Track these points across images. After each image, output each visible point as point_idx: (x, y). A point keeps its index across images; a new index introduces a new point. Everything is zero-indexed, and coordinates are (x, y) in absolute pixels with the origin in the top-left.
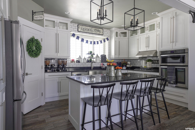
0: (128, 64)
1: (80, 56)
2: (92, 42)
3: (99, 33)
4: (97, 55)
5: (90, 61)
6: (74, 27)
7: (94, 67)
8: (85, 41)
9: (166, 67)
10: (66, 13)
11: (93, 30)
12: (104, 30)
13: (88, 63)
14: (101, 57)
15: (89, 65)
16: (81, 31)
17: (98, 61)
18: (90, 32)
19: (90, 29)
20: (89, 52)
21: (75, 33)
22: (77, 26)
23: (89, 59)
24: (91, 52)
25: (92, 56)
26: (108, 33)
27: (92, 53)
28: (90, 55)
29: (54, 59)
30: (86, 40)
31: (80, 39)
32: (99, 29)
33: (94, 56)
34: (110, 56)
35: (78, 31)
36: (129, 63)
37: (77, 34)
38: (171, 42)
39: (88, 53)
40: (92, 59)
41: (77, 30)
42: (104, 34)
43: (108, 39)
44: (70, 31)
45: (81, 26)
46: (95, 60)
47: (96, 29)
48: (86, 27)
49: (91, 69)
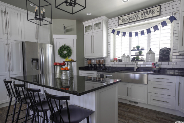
1: (124, 54)
3: (151, 15)
4: (150, 50)
5: (136, 60)
8: (133, 35)
10: (87, 14)
11: (140, 15)
12: (162, 7)
16: (122, 23)
18: (135, 20)
19: (134, 17)
20: (134, 48)
21: (114, 29)
22: (117, 19)
23: (135, 57)
24: (138, 48)
25: (140, 53)
27: (140, 49)
28: (138, 51)
32: (151, 9)
33: (144, 53)
35: (118, 25)
37: (117, 29)
40: (140, 57)
42: (162, 13)
43: (172, 19)
44: (110, 28)
45: (122, 17)
46: (144, 57)
47: (146, 11)
48: (128, 16)
49: (134, 70)
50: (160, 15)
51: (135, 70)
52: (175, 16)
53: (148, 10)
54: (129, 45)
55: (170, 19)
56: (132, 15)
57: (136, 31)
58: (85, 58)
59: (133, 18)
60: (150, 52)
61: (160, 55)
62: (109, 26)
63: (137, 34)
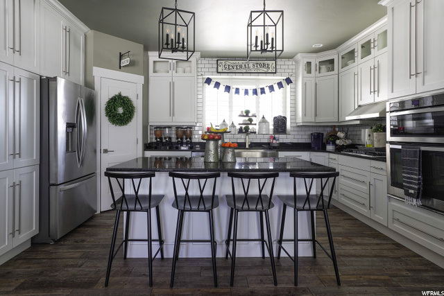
0: (339, 138)
1: (224, 121)
2: (249, 91)
3: (266, 70)
4: (263, 117)
5: (245, 131)
6: (210, 66)
7: (252, 143)
9: (400, 147)
11: (251, 65)
12: (278, 63)
13: (239, 136)
14: (274, 123)
15: (241, 138)
16: (224, 71)
17: (264, 130)
18: (245, 71)
19: (243, 66)
20: (242, 112)
21: (210, 77)
22: (215, 62)
23: (243, 126)
24: (247, 112)
25: (251, 120)
26: (290, 67)
27: (250, 115)
28: (247, 118)
29: (170, 127)
30: (235, 87)
31: (222, 88)
32: (266, 62)
34: (295, 119)
35: (218, 72)
36: (341, 135)
37: (216, 78)
38: (411, 75)
39: (240, 113)
40: (251, 127)
41: (215, 70)
42: (278, 71)
43: (288, 81)
44: (202, 75)
45: (223, 61)
46: (256, 128)
47: (259, 62)
48: (234, 62)
49: (245, 146)
50: (275, 73)
51: (247, 147)
52: (292, 79)
53: (262, 62)
54: (230, 107)
55: (286, 80)
56: (240, 62)
57: (238, 87)
58: (150, 124)
59: (241, 66)
60: (264, 120)
61: (274, 125)
62: (200, 70)
63: (246, 92)
